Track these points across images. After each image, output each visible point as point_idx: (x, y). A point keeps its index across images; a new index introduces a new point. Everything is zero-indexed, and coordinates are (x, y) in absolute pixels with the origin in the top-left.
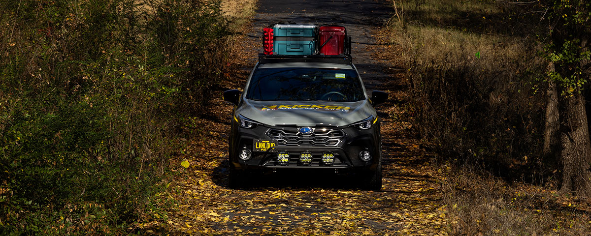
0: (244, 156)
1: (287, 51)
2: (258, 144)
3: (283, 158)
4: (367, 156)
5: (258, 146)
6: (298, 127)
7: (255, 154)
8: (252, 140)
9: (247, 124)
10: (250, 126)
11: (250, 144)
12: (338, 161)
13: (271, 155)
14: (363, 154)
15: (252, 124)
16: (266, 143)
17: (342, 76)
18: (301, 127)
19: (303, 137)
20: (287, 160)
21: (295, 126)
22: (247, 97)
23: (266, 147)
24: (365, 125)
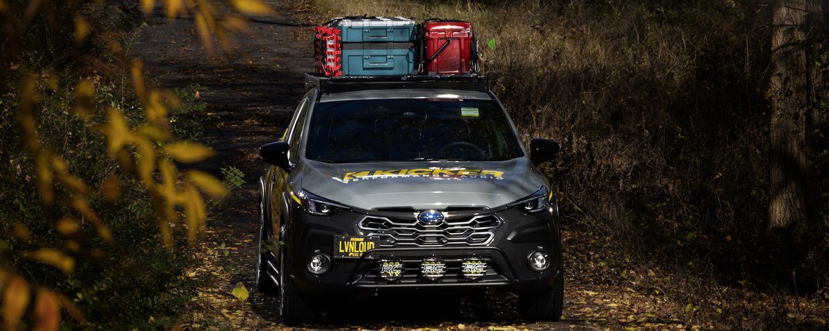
0: (316, 266)
1: (364, 69)
2: (343, 244)
3: (391, 269)
4: (540, 262)
5: (343, 248)
6: (416, 211)
7: (337, 264)
8: (333, 237)
9: (319, 207)
10: (326, 211)
11: (327, 245)
12: (492, 273)
13: (369, 265)
14: (534, 256)
15: (329, 207)
16: (358, 243)
17: (474, 113)
18: (421, 211)
19: (424, 229)
20: (398, 273)
21: (411, 210)
22: (308, 156)
23: (357, 249)
24: (535, 204)
